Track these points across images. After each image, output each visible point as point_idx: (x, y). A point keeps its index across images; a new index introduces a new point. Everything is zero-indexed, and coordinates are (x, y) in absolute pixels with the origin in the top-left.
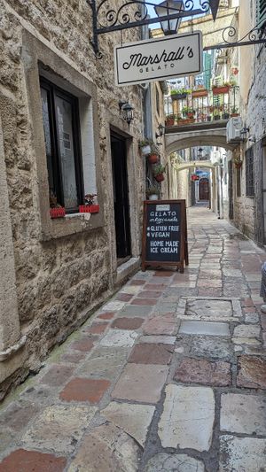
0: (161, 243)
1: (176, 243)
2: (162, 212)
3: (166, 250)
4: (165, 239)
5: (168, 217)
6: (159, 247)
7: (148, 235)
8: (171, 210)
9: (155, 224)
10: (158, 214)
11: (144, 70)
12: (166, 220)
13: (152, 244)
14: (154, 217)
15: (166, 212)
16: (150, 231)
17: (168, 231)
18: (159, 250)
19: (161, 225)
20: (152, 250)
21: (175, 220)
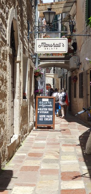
0: (44, 116)
1: (51, 116)
2: (45, 102)
3: (47, 119)
4: (46, 114)
5: (47, 104)
6: (44, 118)
7: (38, 112)
8: (49, 101)
9: (41, 107)
10: (43, 103)
11: (46, 49)
12: (47, 105)
13: (40, 116)
14: (41, 104)
15: (47, 102)
16: (39, 111)
17: (48, 110)
18: (43, 119)
19: (44, 107)
20: (40, 119)
21: (51, 105)
